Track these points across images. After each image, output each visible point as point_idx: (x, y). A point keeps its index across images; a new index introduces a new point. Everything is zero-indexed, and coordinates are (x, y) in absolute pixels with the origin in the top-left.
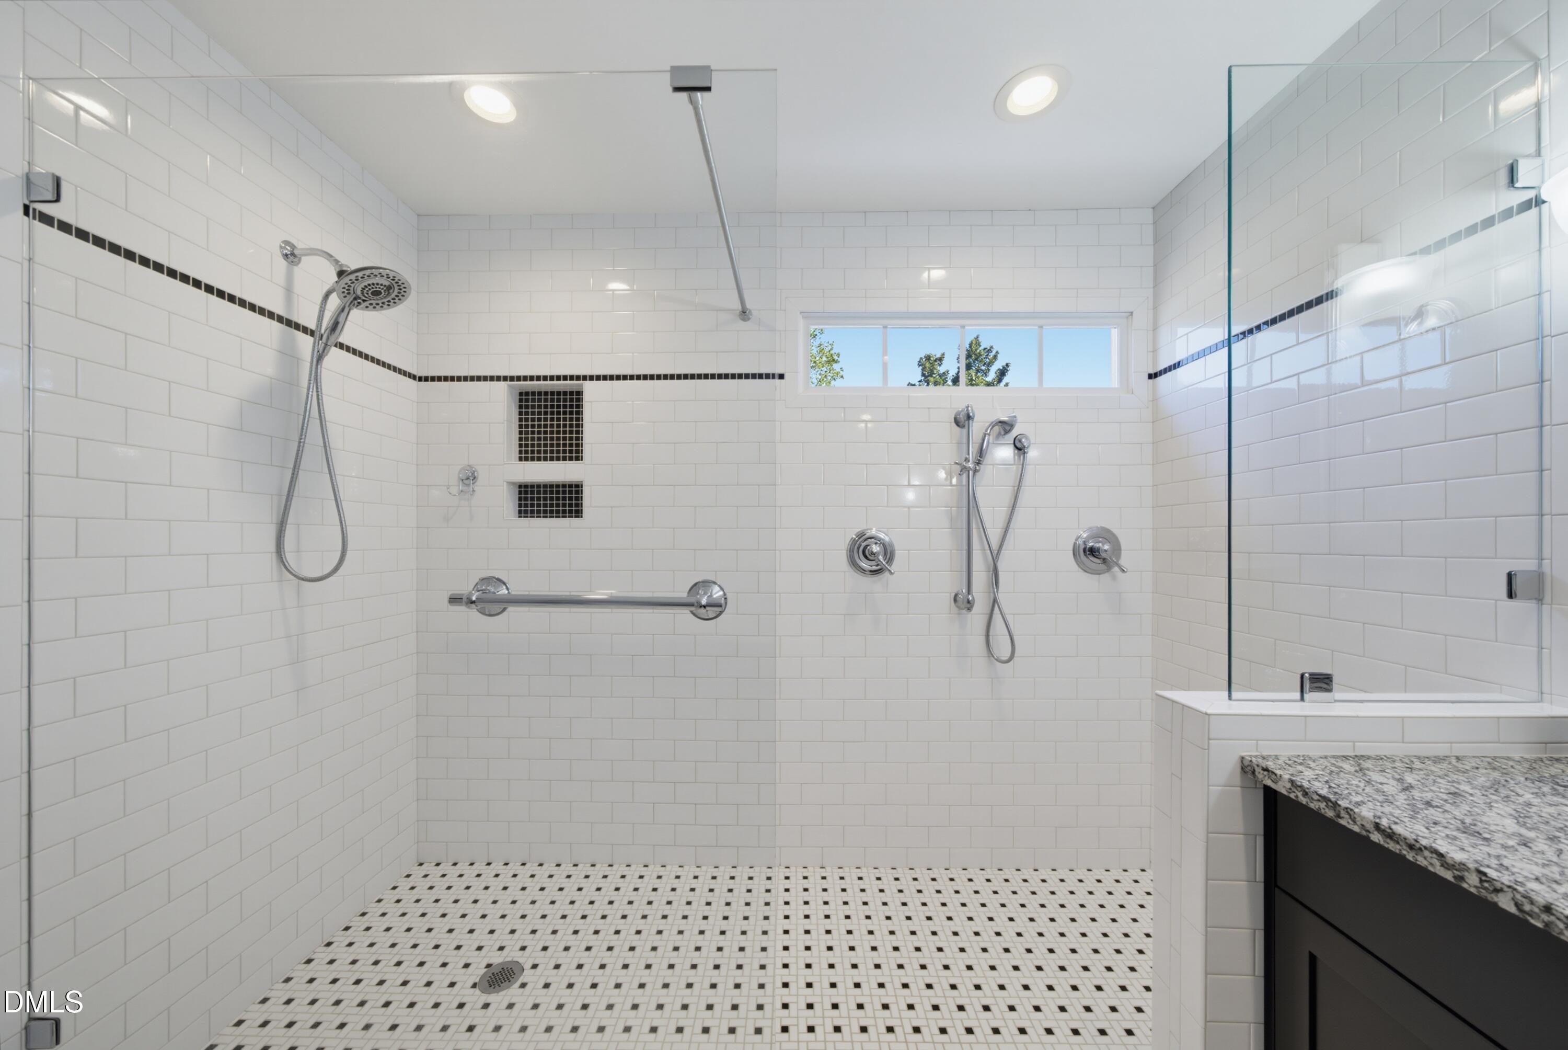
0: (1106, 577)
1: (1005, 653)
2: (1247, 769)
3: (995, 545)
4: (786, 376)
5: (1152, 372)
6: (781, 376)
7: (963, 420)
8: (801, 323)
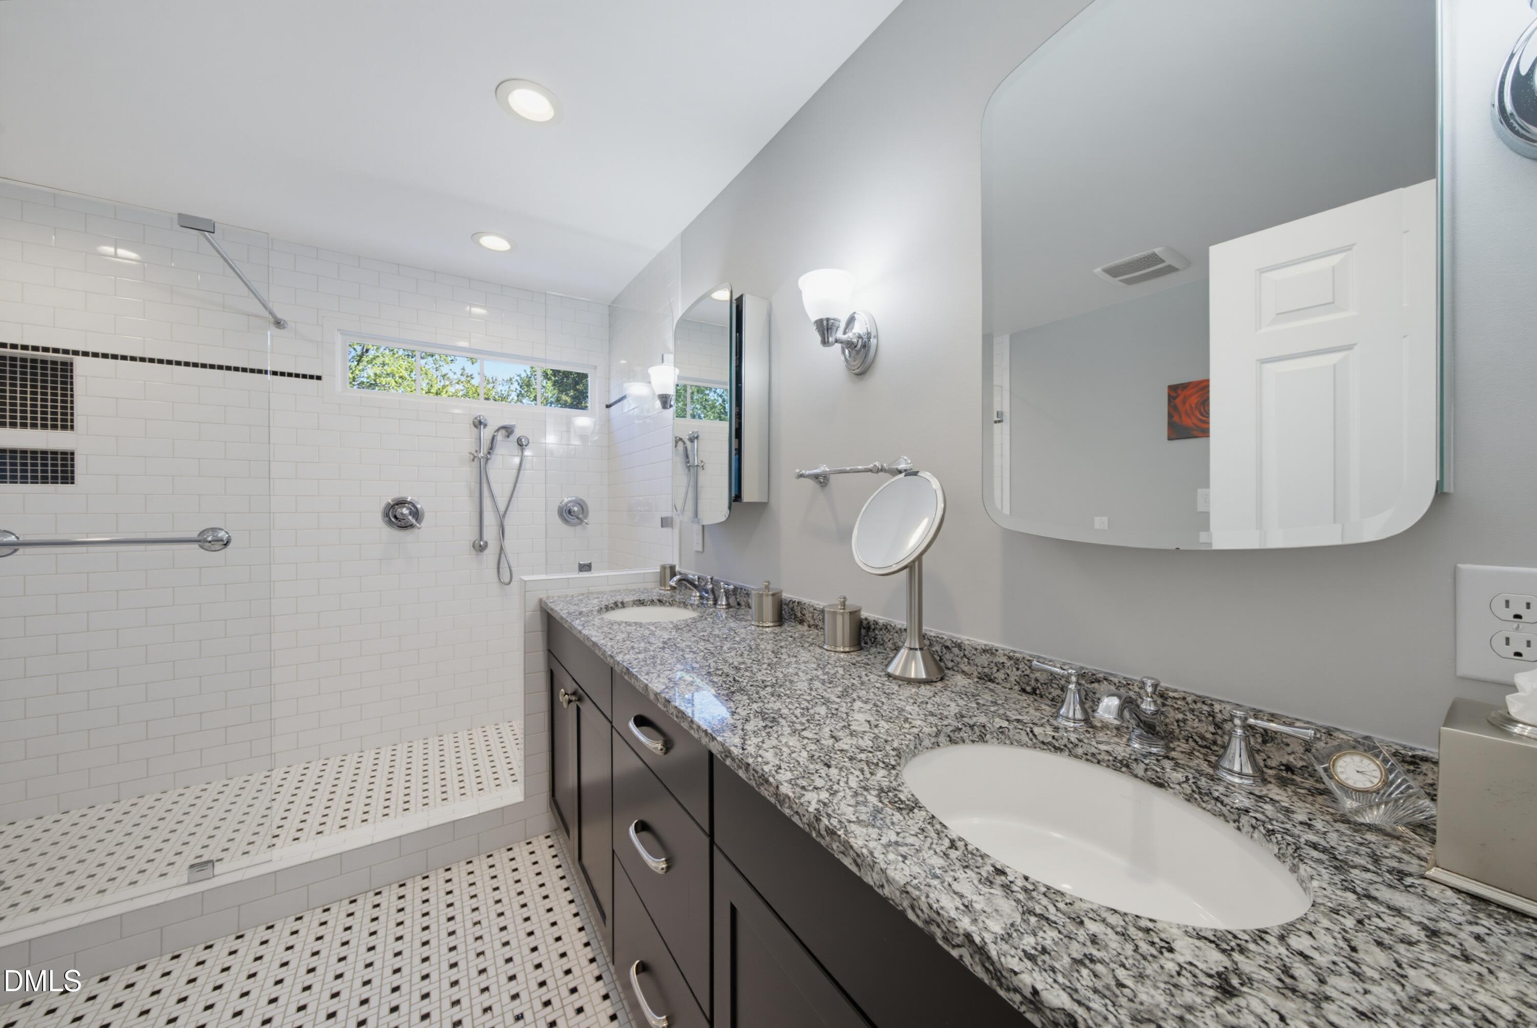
0: (579, 528)
1: (507, 580)
2: (541, 601)
3: (502, 508)
4: (323, 378)
5: (608, 403)
6: (319, 378)
7: (479, 424)
8: (339, 338)
